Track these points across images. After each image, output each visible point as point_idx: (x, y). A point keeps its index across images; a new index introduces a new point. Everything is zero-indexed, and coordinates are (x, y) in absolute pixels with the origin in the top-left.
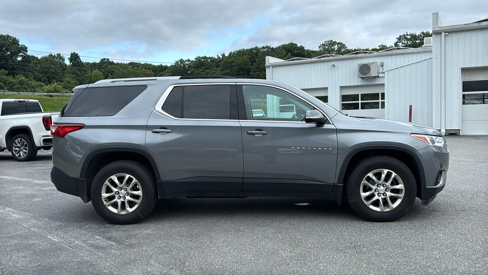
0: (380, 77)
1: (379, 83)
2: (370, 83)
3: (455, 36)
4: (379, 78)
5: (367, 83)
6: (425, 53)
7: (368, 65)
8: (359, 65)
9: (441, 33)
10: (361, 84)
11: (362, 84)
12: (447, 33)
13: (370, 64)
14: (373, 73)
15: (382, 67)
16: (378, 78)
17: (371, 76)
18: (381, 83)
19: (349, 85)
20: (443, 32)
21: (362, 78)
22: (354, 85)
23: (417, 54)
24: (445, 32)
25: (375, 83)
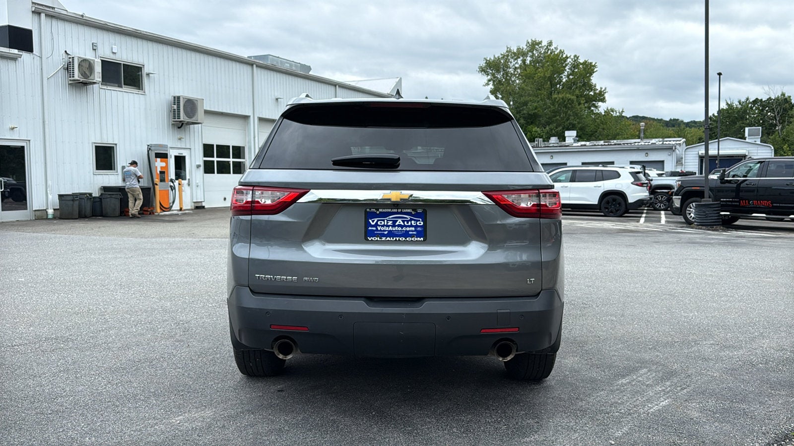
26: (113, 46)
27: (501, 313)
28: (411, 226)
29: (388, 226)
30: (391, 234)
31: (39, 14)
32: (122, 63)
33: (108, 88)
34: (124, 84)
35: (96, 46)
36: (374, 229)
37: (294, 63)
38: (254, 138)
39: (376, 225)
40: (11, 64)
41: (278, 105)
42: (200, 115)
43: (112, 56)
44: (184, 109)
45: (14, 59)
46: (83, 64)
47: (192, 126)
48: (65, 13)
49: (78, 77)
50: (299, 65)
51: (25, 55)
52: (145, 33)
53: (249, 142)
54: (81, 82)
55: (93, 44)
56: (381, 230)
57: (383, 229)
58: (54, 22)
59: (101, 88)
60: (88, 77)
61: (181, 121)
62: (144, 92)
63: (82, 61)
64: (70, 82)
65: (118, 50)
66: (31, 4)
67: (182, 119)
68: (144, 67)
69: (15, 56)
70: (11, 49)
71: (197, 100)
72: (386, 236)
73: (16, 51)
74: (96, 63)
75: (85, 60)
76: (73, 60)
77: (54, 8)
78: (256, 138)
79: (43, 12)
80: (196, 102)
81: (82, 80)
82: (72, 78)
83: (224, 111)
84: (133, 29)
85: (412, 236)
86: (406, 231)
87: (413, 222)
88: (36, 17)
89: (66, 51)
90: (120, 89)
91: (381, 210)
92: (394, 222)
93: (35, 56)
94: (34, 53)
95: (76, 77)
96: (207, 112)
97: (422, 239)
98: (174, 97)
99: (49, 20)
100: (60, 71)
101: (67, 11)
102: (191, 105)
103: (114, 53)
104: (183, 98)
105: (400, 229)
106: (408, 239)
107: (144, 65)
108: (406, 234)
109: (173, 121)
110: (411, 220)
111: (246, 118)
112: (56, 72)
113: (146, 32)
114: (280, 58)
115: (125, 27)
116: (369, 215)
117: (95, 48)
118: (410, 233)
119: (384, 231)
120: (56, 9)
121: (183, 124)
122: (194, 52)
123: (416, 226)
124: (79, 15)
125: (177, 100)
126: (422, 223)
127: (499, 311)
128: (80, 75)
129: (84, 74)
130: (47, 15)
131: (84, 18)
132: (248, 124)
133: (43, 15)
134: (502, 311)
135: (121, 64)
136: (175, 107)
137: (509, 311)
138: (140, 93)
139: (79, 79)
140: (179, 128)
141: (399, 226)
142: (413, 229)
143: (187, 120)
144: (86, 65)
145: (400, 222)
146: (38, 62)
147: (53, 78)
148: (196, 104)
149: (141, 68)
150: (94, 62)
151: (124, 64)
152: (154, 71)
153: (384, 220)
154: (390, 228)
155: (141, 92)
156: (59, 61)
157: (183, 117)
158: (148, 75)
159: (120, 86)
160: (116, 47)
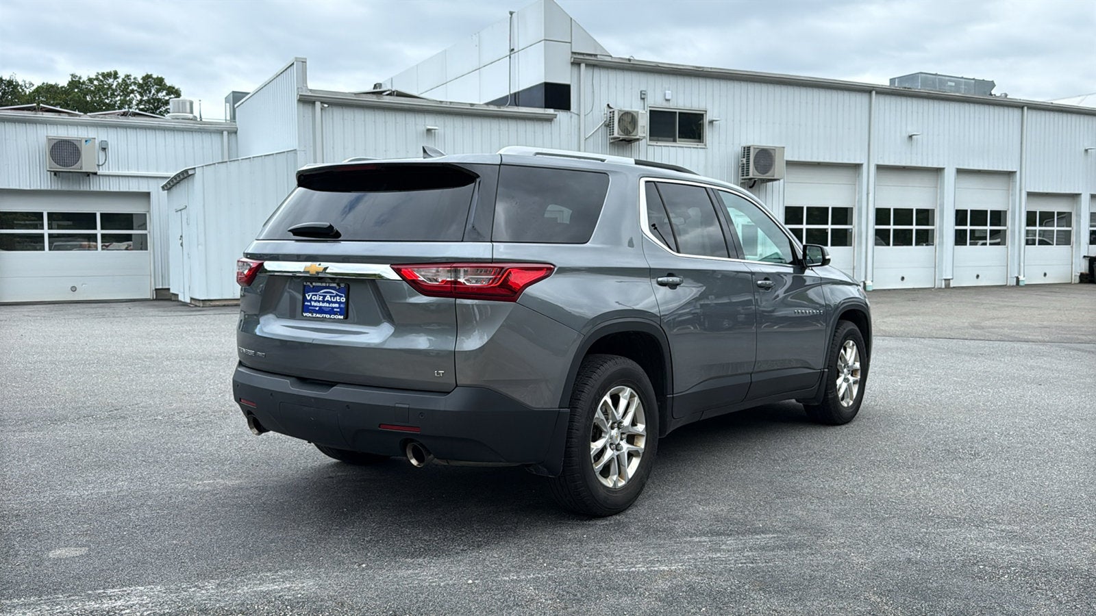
0: (99, 175)
1: (98, 190)
2: (76, 188)
3: (337, 113)
4: (98, 178)
5: (65, 188)
6: (201, 132)
7: (75, 143)
8: (49, 140)
9: (313, 103)
10: (49, 188)
11: (53, 188)
12: (326, 105)
13: (81, 141)
14: (86, 165)
15: (104, 153)
16: (95, 176)
17: (84, 170)
18: (102, 190)
19: (18, 188)
20: (318, 101)
21: (56, 173)
22: (32, 188)
23: (185, 133)
24: (322, 103)
25: (88, 189)
26: (667, 92)
27: (401, 408)
28: (336, 302)
29: (319, 301)
30: (321, 310)
31: (579, 64)
32: (678, 111)
33: (658, 144)
34: (679, 137)
35: (644, 94)
36: (309, 304)
37: (963, 80)
38: (868, 194)
39: (311, 300)
40: (546, 126)
41: (912, 145)
42: (779, 168)
43: (665, 104)
44: (754, 162)
45: (549, 119)
46: (625, 118)
47: (769, 184)
48: (609, 59)
49: (618, 134)
50: (973, 81)
51: (561, 115)
52: (710, 70)
53: (860, 201)
54: (622, 140)
55: (641, 92)
56: (314, 306)
57: (315, 304)
58: (597, 72)
59: (649, 145)
60: (630, 133)
61: (750, 179)
62: (706, 145)
63: (622, 115)
64: (612, 141)
65: (672, 96)
66: (570, 53)
67: (751, 176)
68: (706, 114)
69: (549, 117)
70: (546, 109)
71: (774, 150)
72: (317, 312)
73: (551, 111)
74: (639, 115)
75: (627, 113)
76: (613, 114)
77: (597, 55)
78: (871, 195)
79: (583, 62)
80: (771, 151)
81: (622, 137)
82: (612, 136)
83: (821, 160)
84: (693, 67)
85: (335, 313)
86: (332, 307)
87: (338, 298)
88: (575, 69)
89: (608, 105)
90: (674, 144)
91: (314, 284)
92: (324, 297)
93: (573, 114)
94: (572, 110)
95: (616, 135)
96: (790, 164)
97: (342, 317)
98: (744, 148)
99: (590, 71)
100: (600, 130)
101: (611, 56)
102: (765, 157)
103: (668, 100)
104: (754, 148)
105: (327, 305)
106: (332, 317)
107: (706, 111)
108: (332, 311)
109: (743, 179)
110: (337, 295)
111: (857, 167)
112: (596, 131)
113: (711, 68)
114: (939, 75)
115: (683, 66)
116: (305, 290)
117: (643, 97)
118: (335, 310)
119: (316, 307)
120: (598, 56)
121: (755, 181)
122: (778, 86)
123: (340, 303)
124: (626, 59)
125: (747, 150)
126: (344, 299)
127: (397, 405)
128: (620, 131)
129: (625, 130)
130: (587, 65)
131: (632, 62)
132: (859, 175)
133: (583, 66)
134: (400, 405)
135: (676, 112)
136: (745, 160)
137: (407, 406)
138: (699, 146)
139: (618, 136)
140: (751, 187)
141: (328, 302)
142: (337, 305)
143: (759, 176)
144: (628, 119)
145: (328, 298)
146: (576, 121)
147: (591, 139)
148: (773, 154)
149: (702, 115)
150: (638, 114)
151: (680, 113)
152: (719, 117)
153: (316, 295)
154: (321, 304)
155: (701, 145)
156: (600, 116)
157: (753, 173)
158: (711, 122)
159: (675, 141)
160: (670, 92)
